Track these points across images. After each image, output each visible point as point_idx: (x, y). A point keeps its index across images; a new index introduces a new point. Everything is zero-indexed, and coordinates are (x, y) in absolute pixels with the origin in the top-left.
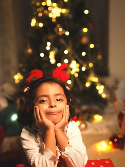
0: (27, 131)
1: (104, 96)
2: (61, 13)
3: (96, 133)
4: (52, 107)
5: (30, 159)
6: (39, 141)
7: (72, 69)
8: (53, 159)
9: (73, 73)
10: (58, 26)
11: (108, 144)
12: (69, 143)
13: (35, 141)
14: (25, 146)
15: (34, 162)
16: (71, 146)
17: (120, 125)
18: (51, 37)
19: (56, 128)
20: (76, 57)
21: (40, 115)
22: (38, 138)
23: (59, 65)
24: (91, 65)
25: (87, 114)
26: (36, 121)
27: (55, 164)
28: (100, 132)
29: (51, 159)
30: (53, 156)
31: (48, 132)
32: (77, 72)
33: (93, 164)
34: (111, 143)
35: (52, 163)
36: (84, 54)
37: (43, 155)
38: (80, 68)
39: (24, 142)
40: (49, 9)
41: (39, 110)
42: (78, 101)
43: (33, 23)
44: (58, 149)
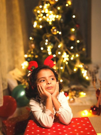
0: (34, 101)
1: (87, 78)
2: (56, 18)
3: (81, 104)
4: (48, 84)
5: (37, 117)
6: (42, 106)
7: (64, 58)
8: (51, 115)
9: (64, 61)
10: (53, 28)
11: (90, 112)
12: (61, 106)
13: (39, 106)
14: (33, 109)
15: (40, 118)
16: (62, 108)
17: (98, 98)
18: (48, 36)
19: (53, 97)
20: (67, 50)
21: (42, 89)
22: (41, 105)
23: (54, 56)
24: (77, 55)
25: (75, 92)
26: (39, 94)
27: (53, 118)
28: (84, 104)
29: (50, 115)
30: (51, 113)
31: (48, 99)
32: (67, 61)
33: (77, 120)
34: (91, 111)
35: (51, 118)
36: (72, 48)
37: (45, 113)
38: (69, 58)
39: (32, 107)
40: (47, 15)
41: (41, 86)
42: (68, 82)
43: (35, 25)
44: (54, 109)
